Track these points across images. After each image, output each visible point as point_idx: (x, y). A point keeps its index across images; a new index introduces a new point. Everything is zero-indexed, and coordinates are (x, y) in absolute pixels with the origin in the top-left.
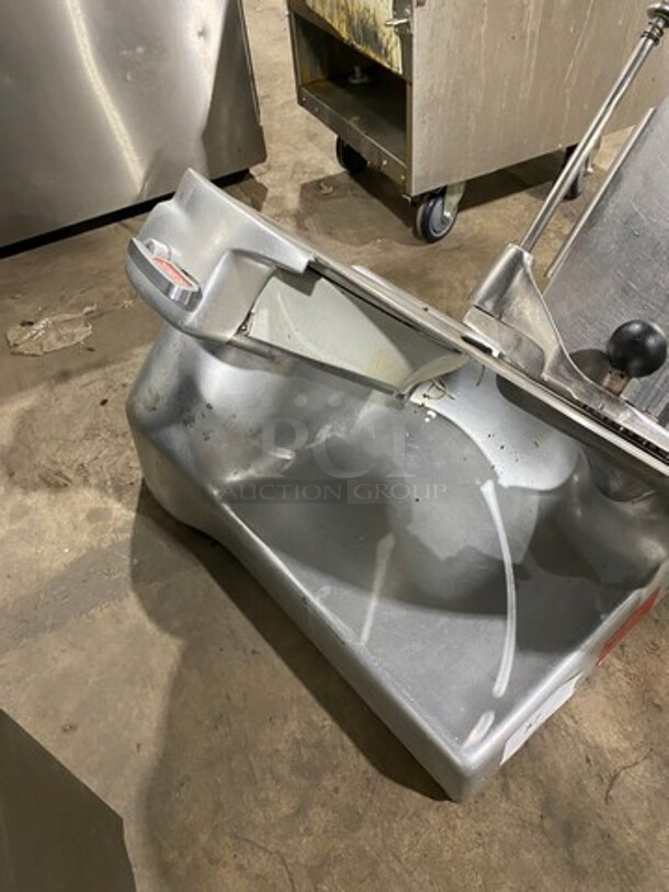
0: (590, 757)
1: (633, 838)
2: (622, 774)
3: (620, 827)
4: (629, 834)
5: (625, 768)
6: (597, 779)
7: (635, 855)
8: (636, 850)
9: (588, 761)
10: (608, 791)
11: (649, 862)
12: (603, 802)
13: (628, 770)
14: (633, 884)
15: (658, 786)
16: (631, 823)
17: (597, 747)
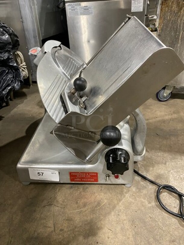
0: (52, 198)
1: (38, 216)
2: (53, 206)
3: (39, 212)
4: (38, 214)
5: (55, 205)
6: (47, 202)
7: (34, 218)
8: (35, 218)
9: (51, 198)
10: (46, 205)
11: (34, 222)
12: (43, 206)
13: (55, 206)
14: (27, 222)
15: (56, 214)
16: (42, 213)
17: (56, 198)
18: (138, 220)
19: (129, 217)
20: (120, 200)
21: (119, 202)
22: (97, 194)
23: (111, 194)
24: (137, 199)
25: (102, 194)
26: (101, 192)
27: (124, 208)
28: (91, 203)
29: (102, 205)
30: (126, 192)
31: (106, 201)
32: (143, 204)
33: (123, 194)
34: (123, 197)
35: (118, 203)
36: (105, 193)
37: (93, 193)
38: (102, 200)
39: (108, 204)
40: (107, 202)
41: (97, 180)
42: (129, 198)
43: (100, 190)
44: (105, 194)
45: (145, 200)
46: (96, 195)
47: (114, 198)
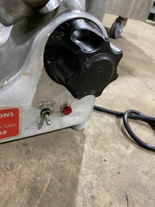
18: (131, 189)
19: (114, 190)
20: (79, 161)
21: (78, 166)
22: (20, 166)
23: (54, 153)
24: (106, 146)
25: (34, 161)
26: (30, 157)
27: (95, 176)
28: (10, 197)
29: (44, 190)
30: (80, 140)
31: (49, 176)
32: (120, 152)
33: (77, 146)
34: (80, 152)
35: (78, 170)
36: (39, 157)
37: (9, 167)
38: (38, 176)
39: (57, 181)
40: (53, 176)
41: (15, 131)
42: (92, 150)
43: (24, 153)
44: (40, 159)
45: (119, 144)
46: (18, 169)
47: (65, 161)
